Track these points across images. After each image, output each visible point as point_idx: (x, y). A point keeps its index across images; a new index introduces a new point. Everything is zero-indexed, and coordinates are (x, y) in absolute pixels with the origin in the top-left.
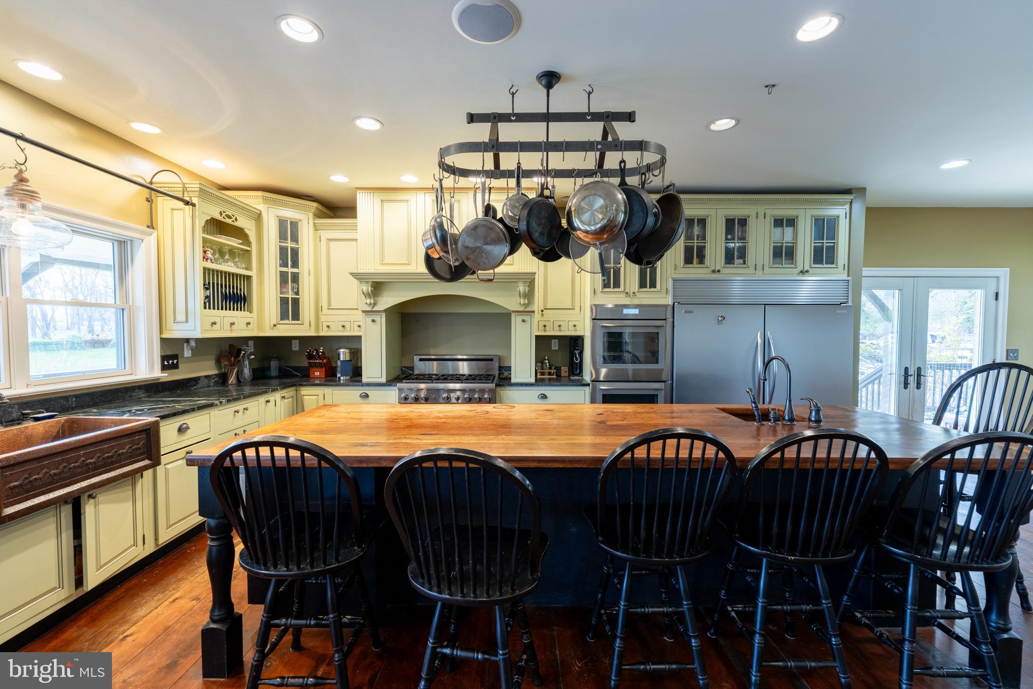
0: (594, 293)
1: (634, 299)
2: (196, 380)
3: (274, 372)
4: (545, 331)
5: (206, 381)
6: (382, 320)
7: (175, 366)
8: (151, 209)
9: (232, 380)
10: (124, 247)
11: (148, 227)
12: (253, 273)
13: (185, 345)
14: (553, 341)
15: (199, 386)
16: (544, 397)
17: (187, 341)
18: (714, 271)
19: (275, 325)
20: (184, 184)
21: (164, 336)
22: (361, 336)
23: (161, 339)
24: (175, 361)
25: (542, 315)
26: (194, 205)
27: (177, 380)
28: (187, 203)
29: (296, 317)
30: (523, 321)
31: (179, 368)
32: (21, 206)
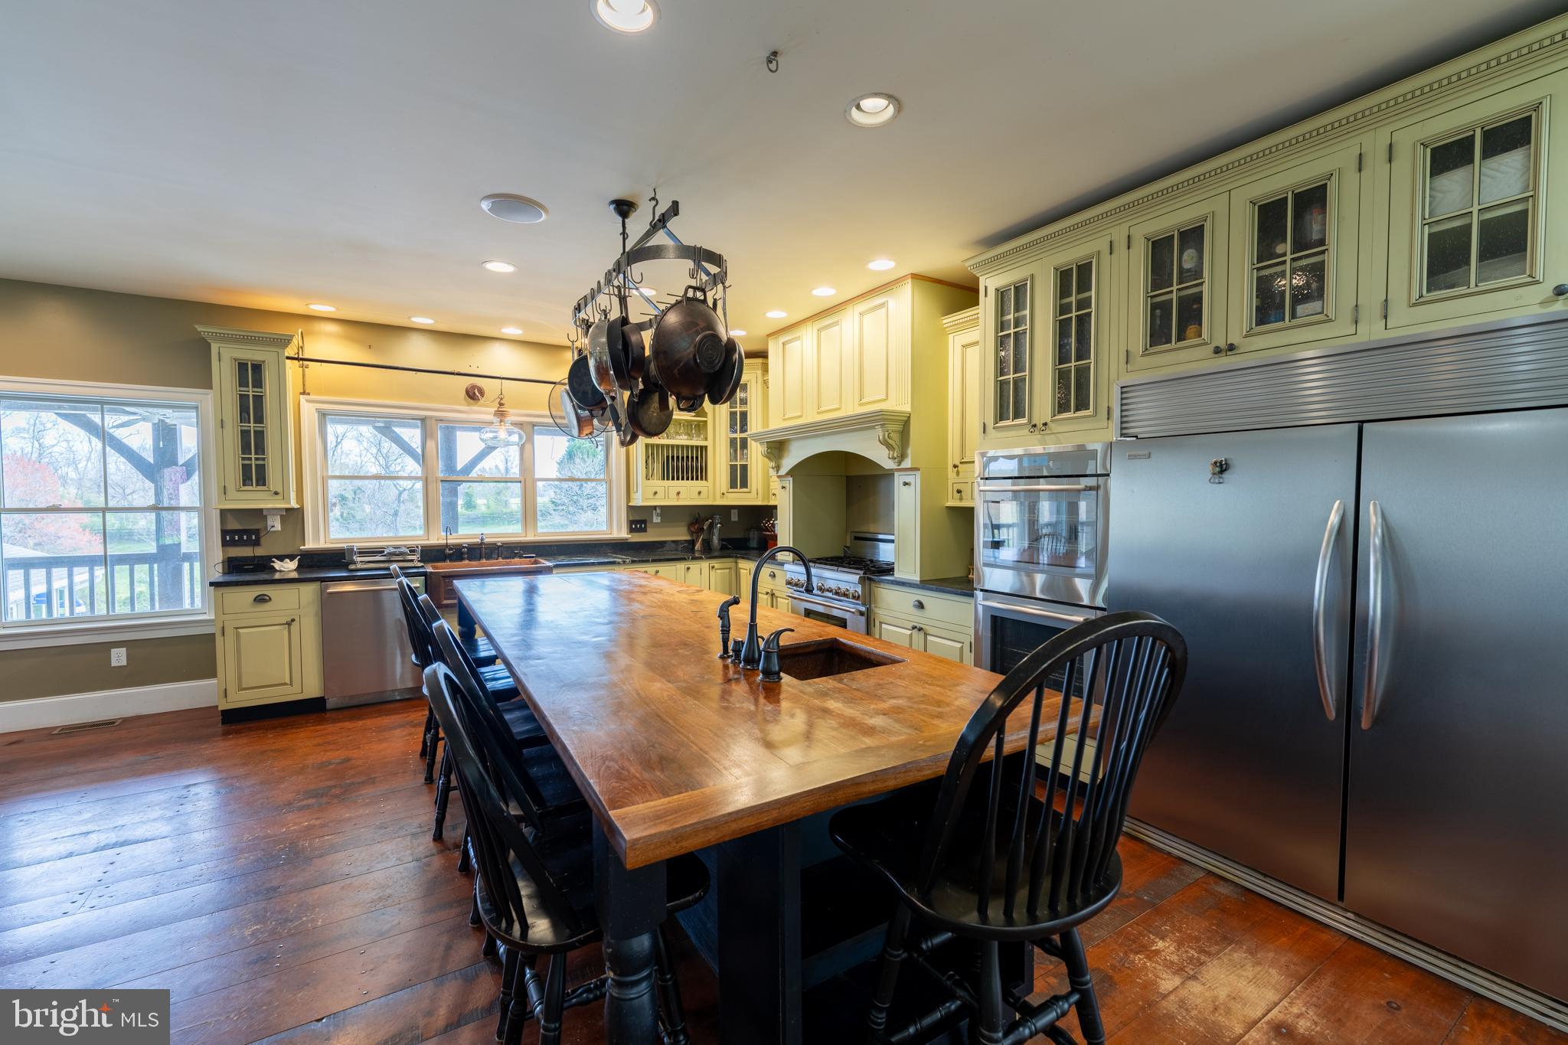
0: (984, 432)
1: (1046, 437)
2: (662, 544)
3: (754, 544)
4: (961, 499)
5: (673, 545)
7: (644, 530)
9: (698, 546)
12: (709, 443)
16: (920, 605)
17: (655, 508)
18: (1217, 351)
19: (723, 494)
21: (630, 504)
22: (775, 507)
23: (629, 507)
24: (643, 526)
25: (958, 473)
27: (642, 542)
29: (744, 484)
30: (906, 484)
31: (646, 531)
32: (501, 421)
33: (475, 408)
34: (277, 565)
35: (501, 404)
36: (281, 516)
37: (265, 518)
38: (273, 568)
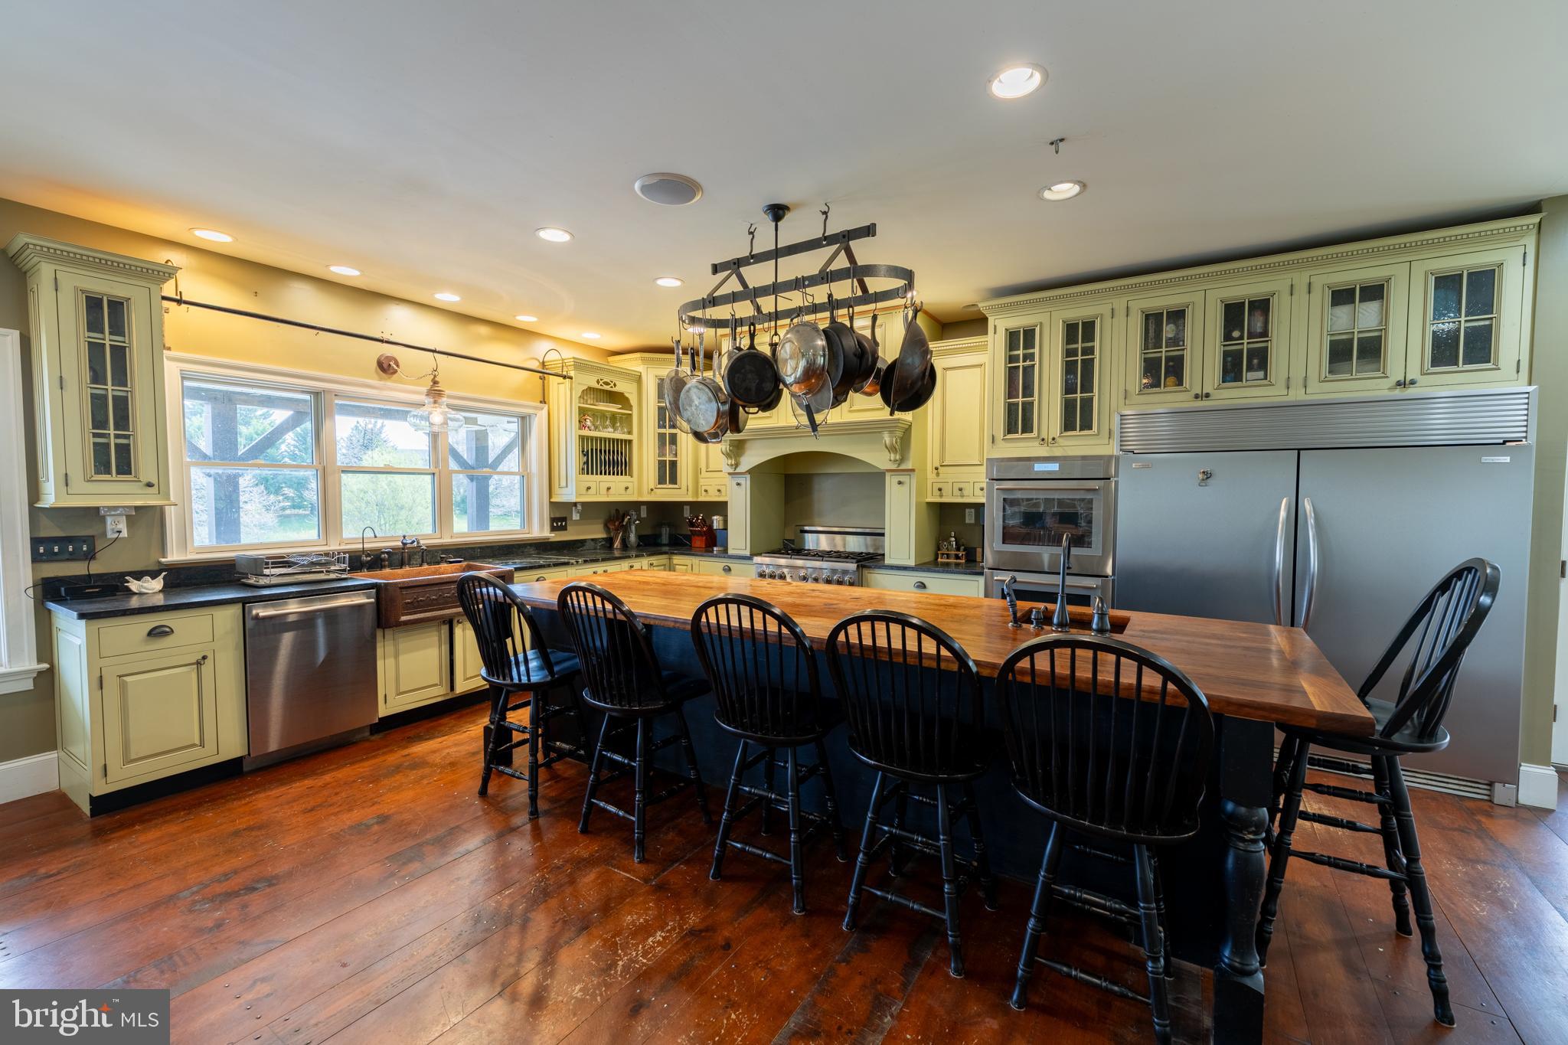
0: (993, 442)
1: (1053, 449)
2: (582, 542)
3: (665, 539)
4: (941, 496)
5: (592, 543)
6: (746, 482)
7: (564, 528)
8: (544, 386)
9: (617, 544)
10: (524, 420)
11: (541, 402)
12: (634, 437)
13: (574, 508)
14: (967, 510)
15: (585, 548)
16: (922, 586)
17: (575, 504)
18: (1197, 396)
19: (652, 490)
20: (563, 360)
21: (553, 500)
22: (726, 503)
23: (551, 503)
24: (564, 524)
25: (938, 474)
26: (571, 378)
27: (564, 541)
28: (565, 377)
29: (674, 480)
30: (900, 483)
31: (566, 530)
32: (435, 402)
33: (389, 383)
34: (134, 585)
35: (435, 382)
36: (128, 517)
37: (103, 520)
38: (128, 589)
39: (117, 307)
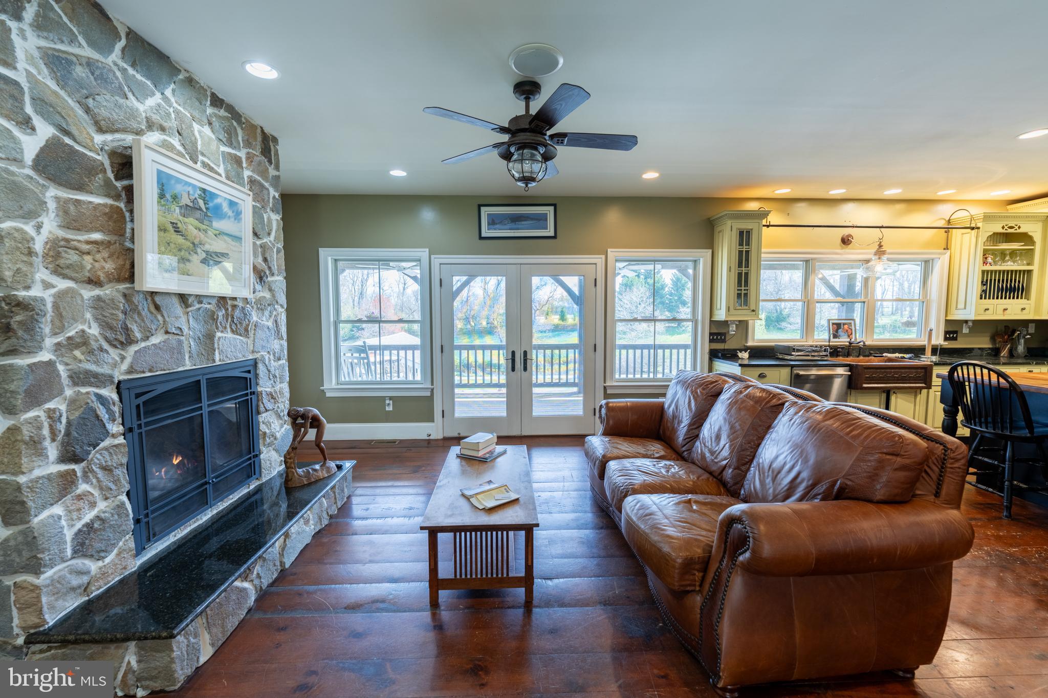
2: (970, 350)
5: (979, 351)
7: (955, 339)
8: (948, 237)
9: (1004, 353)
10: (927, 265)
11: (944, 249)
12: (1034, 268)
13: (964, 324)
15: (972, 354)
17: (966, 322)
20: (972, 216)
21: (948, 318)
23: (946, 321)
24: (955, 335)
26: (978, 228)
27: (957, 348)
28: (973, 229)
31: (957, 340)
32: (879, 258)
33: (847, 250)
34: (740, 355)
35: (880, 246)
36: (736, 325)
37: (728, 326)
38: (738, 356)
39: (749, 232)
